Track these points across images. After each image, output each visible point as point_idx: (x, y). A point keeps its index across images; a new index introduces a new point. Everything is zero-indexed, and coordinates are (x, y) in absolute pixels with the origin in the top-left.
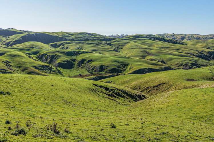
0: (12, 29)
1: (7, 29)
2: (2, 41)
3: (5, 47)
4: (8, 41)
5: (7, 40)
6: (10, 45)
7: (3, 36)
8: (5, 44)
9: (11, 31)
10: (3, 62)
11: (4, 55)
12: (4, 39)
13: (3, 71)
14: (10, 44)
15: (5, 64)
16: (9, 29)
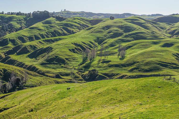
0: (177, 14)
1: (172, 15)
2: (166, 30)
3: (169, 36)
4: (173, 29)
5: (172, 27)
6: (176, 34)
7: (166, 24)
8: (169, 33)
9: (176, 17)
10: (173, 54)
11: (173, 47)
12: (168, 27)
13: (174, 65)
14: (175, 32)
15: (176, 57)
16: (174, 14)
